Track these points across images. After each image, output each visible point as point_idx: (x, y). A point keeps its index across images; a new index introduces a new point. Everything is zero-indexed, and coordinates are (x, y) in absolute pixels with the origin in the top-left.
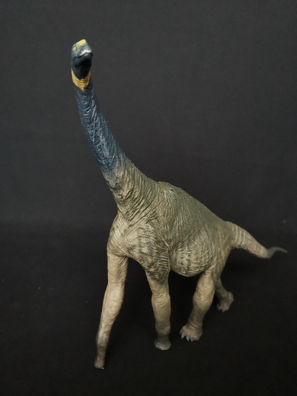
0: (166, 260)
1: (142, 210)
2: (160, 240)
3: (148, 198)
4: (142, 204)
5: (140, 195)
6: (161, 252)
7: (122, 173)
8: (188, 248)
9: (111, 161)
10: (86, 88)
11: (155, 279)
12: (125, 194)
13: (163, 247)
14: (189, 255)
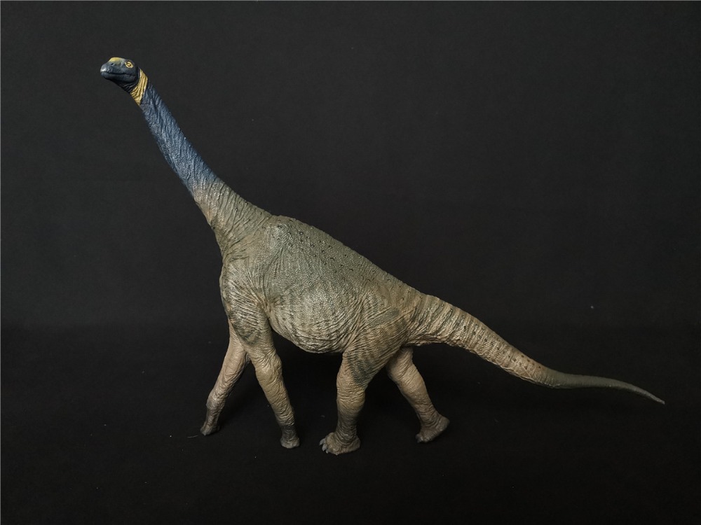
0: (252, 314)
2: (242, 285)
3: (240, 232)
6: (245, 302)
8: (292, 307)
13: (247, 296)
14: (292, 317)
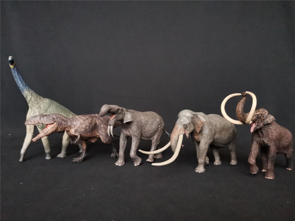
1: (35, 105)
4: (35, 103)
5: (34, 100)
7: (27, 93)
9: (23, 89)
10: (14, 68)
11: (40, 128)
12: (29, 99)
